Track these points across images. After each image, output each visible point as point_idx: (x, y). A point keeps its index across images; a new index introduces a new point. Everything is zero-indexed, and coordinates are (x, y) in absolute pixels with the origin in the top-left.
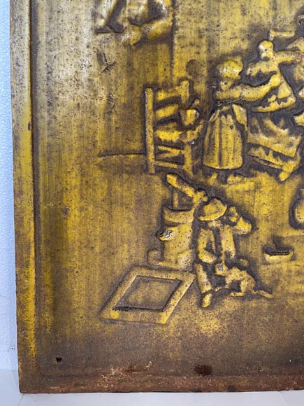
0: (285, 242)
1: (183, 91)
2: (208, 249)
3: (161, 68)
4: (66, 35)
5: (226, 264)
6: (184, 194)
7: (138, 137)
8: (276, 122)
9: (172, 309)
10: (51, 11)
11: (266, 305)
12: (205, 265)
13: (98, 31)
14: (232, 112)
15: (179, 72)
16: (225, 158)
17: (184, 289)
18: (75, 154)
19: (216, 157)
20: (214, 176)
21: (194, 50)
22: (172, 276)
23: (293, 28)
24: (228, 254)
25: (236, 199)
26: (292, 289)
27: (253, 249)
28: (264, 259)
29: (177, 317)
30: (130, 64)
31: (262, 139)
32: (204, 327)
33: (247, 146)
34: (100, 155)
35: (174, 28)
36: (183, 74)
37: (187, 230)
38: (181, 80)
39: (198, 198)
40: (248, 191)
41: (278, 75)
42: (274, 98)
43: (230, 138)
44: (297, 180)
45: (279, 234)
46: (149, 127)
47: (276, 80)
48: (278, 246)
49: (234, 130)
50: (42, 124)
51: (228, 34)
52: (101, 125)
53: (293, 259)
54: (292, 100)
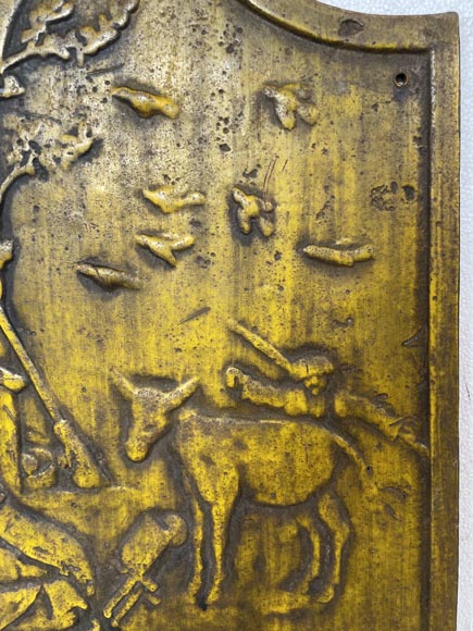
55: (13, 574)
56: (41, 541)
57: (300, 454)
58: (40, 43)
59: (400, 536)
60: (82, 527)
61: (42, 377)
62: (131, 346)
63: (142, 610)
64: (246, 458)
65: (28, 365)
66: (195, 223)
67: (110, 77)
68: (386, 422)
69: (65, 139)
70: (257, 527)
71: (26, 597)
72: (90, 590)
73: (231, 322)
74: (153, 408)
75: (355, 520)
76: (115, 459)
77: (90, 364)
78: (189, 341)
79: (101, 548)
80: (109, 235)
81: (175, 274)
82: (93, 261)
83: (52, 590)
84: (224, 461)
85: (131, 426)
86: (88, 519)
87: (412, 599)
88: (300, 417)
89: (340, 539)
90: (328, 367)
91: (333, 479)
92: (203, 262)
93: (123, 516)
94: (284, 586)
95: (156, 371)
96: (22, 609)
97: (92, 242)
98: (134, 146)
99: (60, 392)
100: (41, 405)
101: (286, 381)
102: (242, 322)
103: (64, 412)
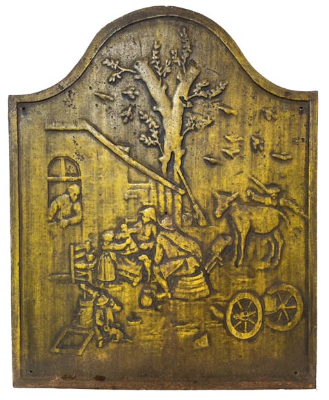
0: (137, 315)
1: (87, 246)
2: (100, 319)
3: (77, 237)
4: (35, 224)
5: (109, 326)
6: (89, 293)
7: (67, 267)
8: (130, 259)
9: (84, 348)
10: (28, 214)
11: (130, 346)
12: (99, 327)
13: (49, 221)
14: (109, 255)
15: (85, 238)
16: (107, 277)
17: (89, 338)
18: (39, 275)
19: (103, 276)
20: (103, 284)
21: (92, 228)
22: (84, 332)
23: (137, 217)
24: (110, 321)
25: (113, 294)
26: (142, 338)
27: (123, 318)
28: (128, 323)
29: (86, 351)
30: (63, 235)
31: (124, 267)
32: (100, 357)
33: (117, 270)
34: (50, 275)
35: (82, 219)
36: (87, 239)
37: (90, 309)
38: (86, 241)
39: (95, 294)
40: (119, 291)
41: (130, 238)
42: (128, 249)
43: (109, 267)
44: (141, 285)
45: (134, 311)
46: (72, 263)
47: (128, 241)
48: (134, 317)
49: (111, 264)
50: (24, 263)
51: (107, 221)
52: (50, 262)
53: (142, 323)
54: (136, 250)
55: (176, 255)
56: (186, 243)
57: (269, 217)
58: (199, 92)
59: (299, 244)
60: (200, 239)
61: (191, 191)
62: (219, 182)
63: (217, 268)
64: (252, 218)
65: (187, 187)
66: (240, 146)
67: (218, 103)
68: (295, 208)
69: (203, 120)
70: (255, 241)
71: (179, 262)
72: (201, 260)
73: (250, 176)
74: (225, 201)
75: (285, 239)
76: (211, 217)
77: (206, 187)
78: (236, 181)
79: (205, 246)
80: (214, 148)
81: (233, 161)
82: (208, 156)
83: (188, 260)
84: (246, 218)
85: (217, 207)
86: (202, 236)
87: (303, 265)
88: (270, 206)
89: (280, 244)
90: (278, 190)
91: (278, 226)
92: (242, 158)
93: (213, 235)
94: (263, 259)
95: (226, 190)
96: (178, 267)
97: (209, 150)
98: (224, 124)
99: (195, 195)
100: (190, 199)
101: (266, 195)
102: (253, 176)
103: (197, 202)
